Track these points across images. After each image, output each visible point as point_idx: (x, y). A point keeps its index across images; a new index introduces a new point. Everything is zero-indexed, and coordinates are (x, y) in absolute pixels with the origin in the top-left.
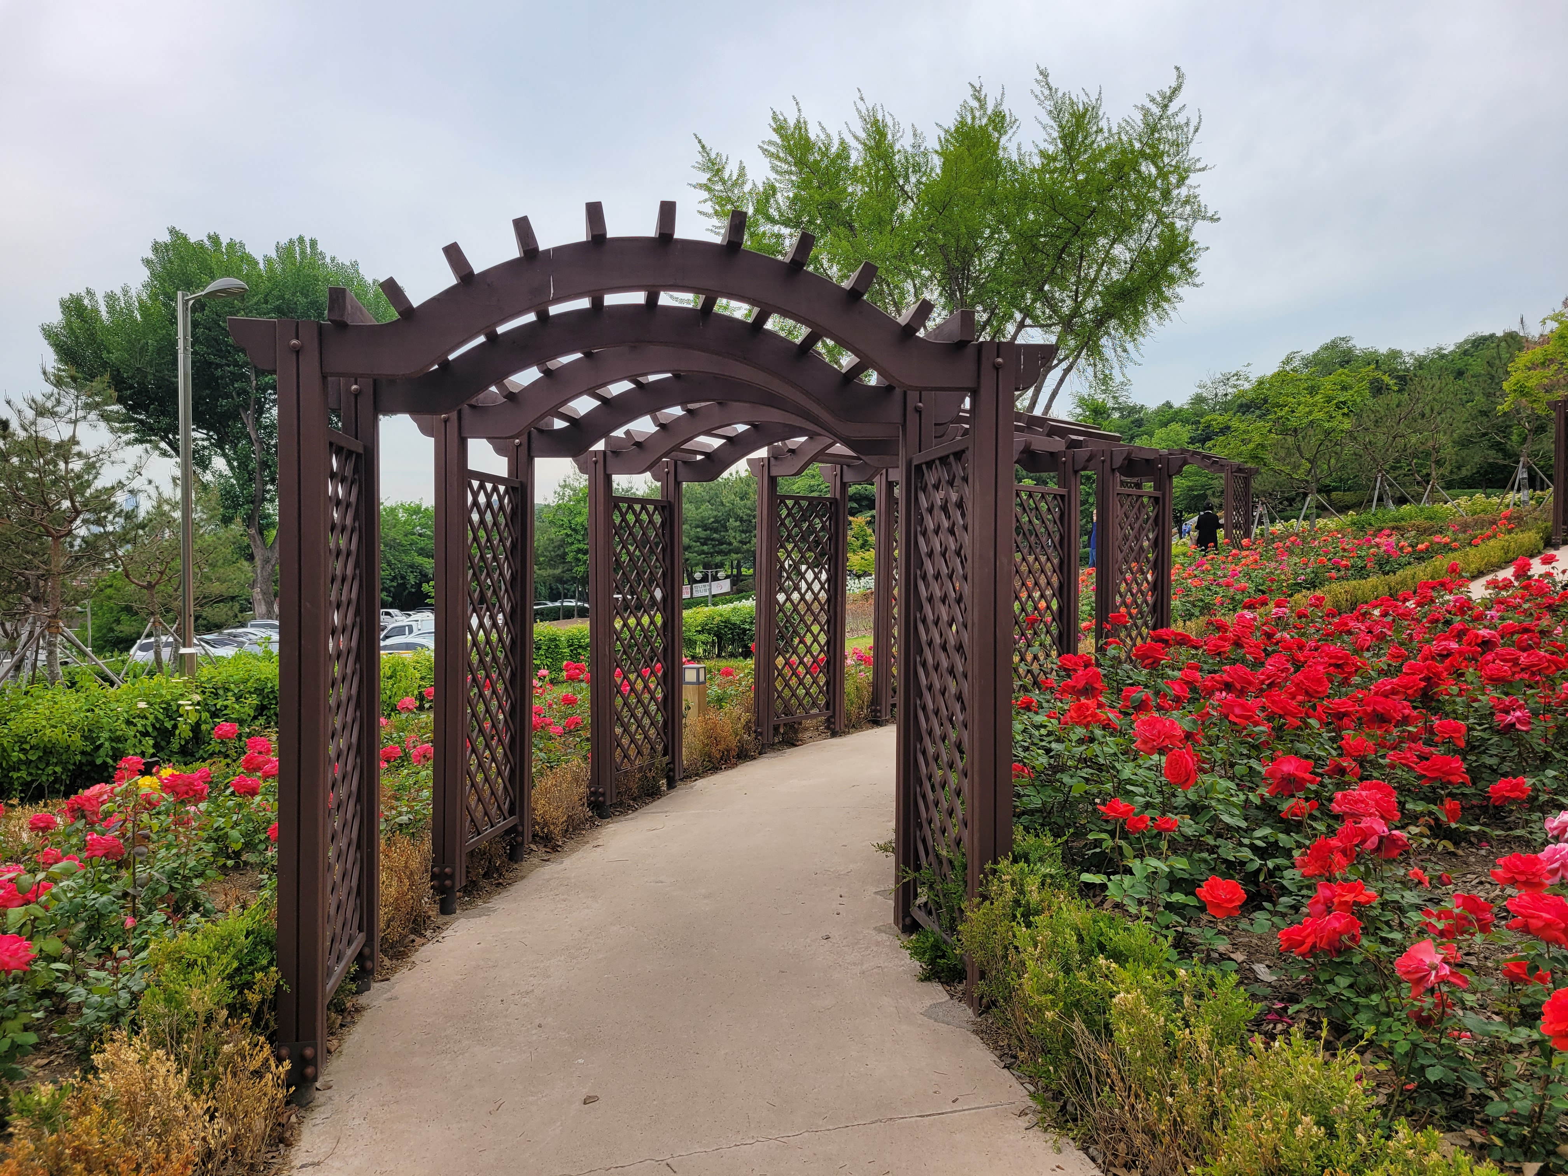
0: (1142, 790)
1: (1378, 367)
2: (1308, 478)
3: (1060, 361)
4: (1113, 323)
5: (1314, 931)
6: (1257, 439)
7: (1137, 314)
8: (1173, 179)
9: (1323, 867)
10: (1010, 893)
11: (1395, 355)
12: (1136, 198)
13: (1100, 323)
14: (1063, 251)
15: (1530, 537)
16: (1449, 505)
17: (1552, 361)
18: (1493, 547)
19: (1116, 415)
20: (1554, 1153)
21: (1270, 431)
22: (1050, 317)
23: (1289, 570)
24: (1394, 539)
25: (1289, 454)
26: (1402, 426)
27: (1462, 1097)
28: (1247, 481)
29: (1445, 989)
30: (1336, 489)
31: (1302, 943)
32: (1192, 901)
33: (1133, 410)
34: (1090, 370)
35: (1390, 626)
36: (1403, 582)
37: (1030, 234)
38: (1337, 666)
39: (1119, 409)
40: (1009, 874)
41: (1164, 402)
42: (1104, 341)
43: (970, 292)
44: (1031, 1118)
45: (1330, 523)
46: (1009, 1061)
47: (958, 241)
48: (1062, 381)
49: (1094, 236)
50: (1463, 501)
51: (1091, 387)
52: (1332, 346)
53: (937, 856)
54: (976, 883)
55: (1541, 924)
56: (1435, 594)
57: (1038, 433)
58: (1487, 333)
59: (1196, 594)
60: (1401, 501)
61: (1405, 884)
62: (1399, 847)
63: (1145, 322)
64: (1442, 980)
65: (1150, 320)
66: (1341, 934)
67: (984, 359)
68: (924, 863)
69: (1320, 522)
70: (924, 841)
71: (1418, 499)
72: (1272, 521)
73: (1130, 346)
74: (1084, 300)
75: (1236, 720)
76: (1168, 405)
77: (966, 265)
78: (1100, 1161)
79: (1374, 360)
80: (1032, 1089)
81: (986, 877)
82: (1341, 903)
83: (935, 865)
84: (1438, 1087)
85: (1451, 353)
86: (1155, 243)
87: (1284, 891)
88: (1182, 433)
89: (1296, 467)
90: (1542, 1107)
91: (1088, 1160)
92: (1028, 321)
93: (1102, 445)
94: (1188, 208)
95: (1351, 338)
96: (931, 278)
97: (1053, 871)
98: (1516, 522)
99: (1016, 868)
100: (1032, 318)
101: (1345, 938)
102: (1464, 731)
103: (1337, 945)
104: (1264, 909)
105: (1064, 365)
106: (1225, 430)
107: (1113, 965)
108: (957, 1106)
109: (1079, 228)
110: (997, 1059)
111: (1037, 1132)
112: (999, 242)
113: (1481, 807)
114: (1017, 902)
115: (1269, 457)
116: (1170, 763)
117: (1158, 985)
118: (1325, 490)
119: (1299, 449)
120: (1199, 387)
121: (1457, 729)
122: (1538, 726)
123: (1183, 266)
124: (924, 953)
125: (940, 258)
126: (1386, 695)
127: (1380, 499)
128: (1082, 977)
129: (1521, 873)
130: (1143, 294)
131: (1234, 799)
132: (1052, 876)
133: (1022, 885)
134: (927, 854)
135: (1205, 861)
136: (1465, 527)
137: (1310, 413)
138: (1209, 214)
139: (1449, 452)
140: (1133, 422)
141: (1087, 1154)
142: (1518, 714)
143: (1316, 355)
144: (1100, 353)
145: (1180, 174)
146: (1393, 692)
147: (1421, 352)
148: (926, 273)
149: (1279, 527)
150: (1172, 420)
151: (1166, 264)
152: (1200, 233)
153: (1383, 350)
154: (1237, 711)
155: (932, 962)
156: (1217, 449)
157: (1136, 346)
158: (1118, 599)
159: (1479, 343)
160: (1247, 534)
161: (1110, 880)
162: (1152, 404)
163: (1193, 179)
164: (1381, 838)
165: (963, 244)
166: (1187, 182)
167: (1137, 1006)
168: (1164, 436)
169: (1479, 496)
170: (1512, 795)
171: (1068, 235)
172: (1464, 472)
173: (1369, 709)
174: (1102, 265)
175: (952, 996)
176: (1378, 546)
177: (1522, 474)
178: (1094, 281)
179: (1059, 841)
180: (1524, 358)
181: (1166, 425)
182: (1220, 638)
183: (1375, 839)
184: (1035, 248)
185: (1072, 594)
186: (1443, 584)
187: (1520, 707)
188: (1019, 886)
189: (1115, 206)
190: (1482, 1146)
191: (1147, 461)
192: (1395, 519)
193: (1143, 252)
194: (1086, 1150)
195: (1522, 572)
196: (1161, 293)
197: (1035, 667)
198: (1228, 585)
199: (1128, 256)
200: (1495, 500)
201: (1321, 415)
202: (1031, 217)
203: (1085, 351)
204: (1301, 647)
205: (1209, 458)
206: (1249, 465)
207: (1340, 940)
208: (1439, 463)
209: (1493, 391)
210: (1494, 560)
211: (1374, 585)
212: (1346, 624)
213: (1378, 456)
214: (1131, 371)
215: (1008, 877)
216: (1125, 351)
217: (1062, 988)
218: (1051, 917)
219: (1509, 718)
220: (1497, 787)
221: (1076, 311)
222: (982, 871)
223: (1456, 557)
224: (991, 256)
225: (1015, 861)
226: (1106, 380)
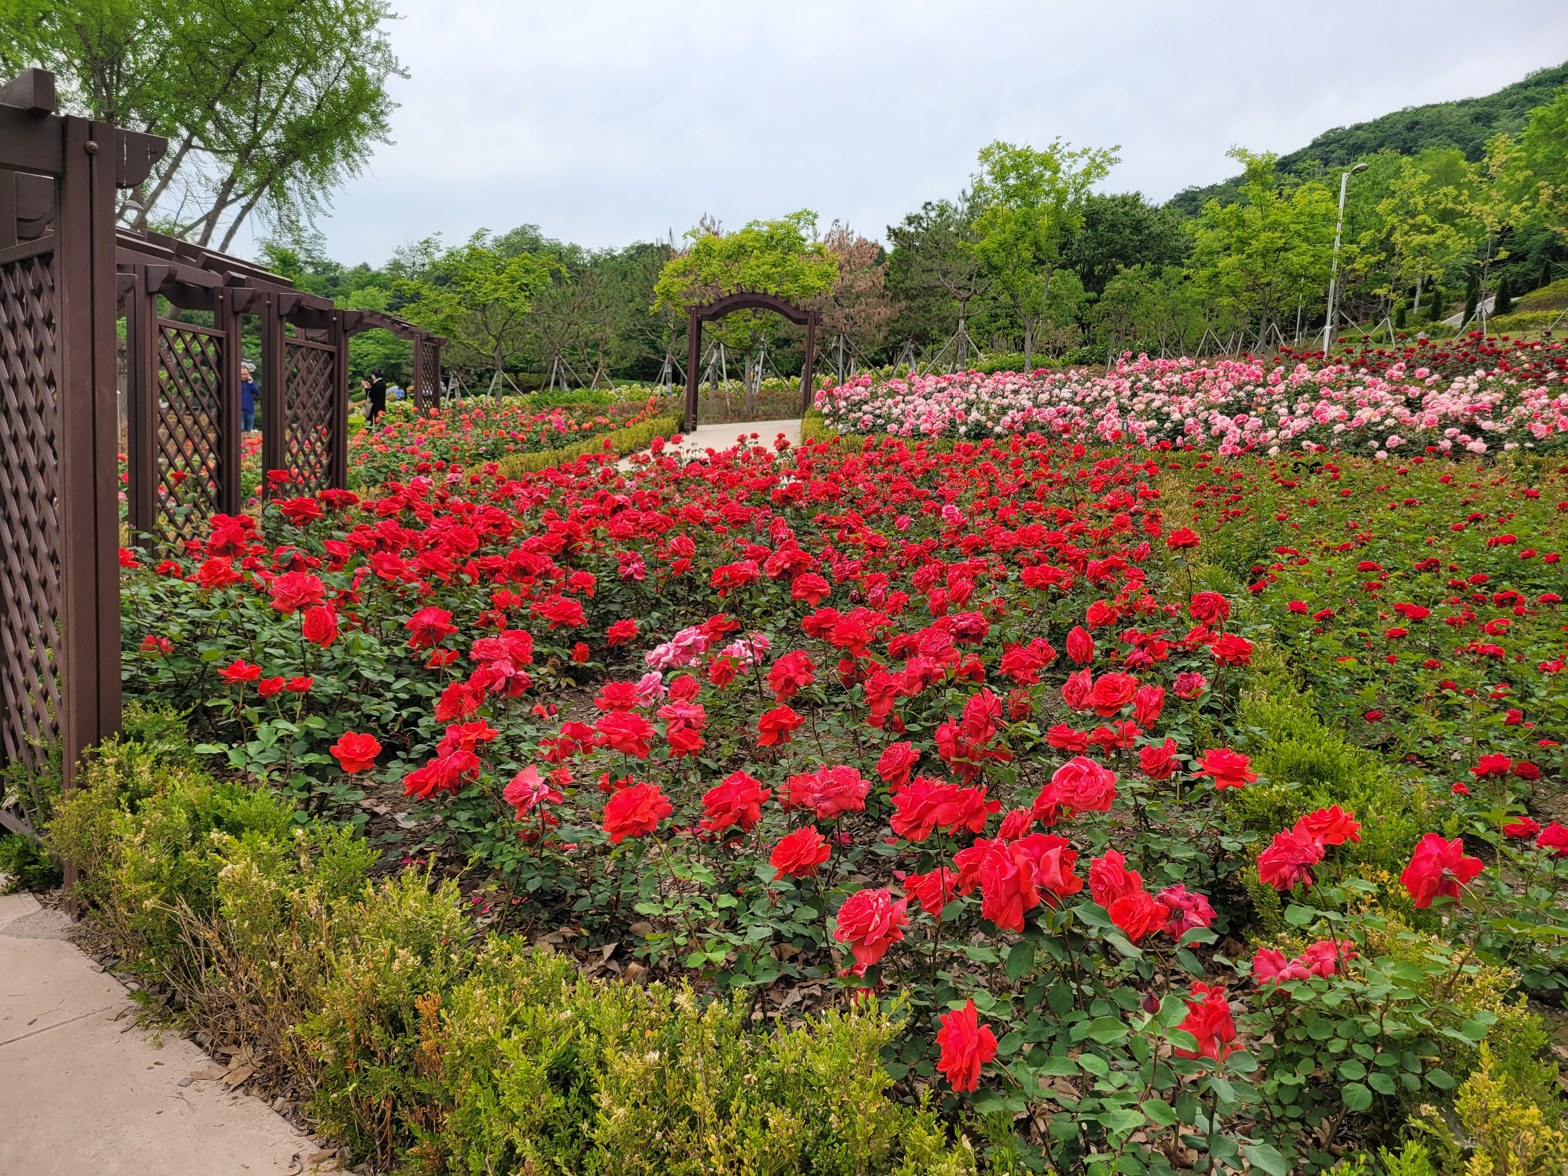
0: (282, 652)
1: (561, 259)
2: (495, 355)
3: (239, 197)
4: (298, 164)
5: (436, 772)
6: (448, 310)
7: (325, 160)
8: (362, 19)
9: (454, 711)
10: (113, 777)
11: (575, 250)
12: (321, 29)
13: (283, 162)
14: (236, 67)
15: (668, 422)
16: (613, 392)
17: (690, 272)
18: (641, 429)
19: (310, 270)
20: (628, 932)
21: (459, 303)
22: (224, 143)
23: (471, 441)
24: (563, 417)
25: (478, 331)
26: (576, 314)
27: (563, 901)
28: (436, 351)
29: (546, 807)
30: (523, 370)
31: (426, 784)
32: (325, 760)
33: (328, 267)
34: (274, 213)
35: (548, 492)
36: (570, 457)
37: (195, 38)
38: (495, 526)
39: (312, 264)
40: (113, 756)
41: (360, 263)
42: (289, 183)
43: (122, 93)
44: (131, 1018)
45: (517, 400)
46: (109, 962)
47: (102, 25)
48: (240, 219)
49: (275, 60)
50: (624, 388)
51: (274, 232)
52: (521, 233)
53: (30, 747)
54: (73, 772)
55: (620, 738)
56: (589, 466)
57: (191, 264)
58: (648, 242)
59: (380, 460)
60: (574, 385)
61: (528, 720)
62: (523, 686)
63: (334, 169)
64: (541, 799)
65: (339, 169)
66: (460, 771)
67: (70, 139)
68: (13, 758)
69: (506, 400)
70: (13, 733)
71: (588, 383)
72: (464, 395)
73: (319, 194)
74: (264, 130)
75: (384, 575)
76: (366, 267)
77: (116, 59)
78: (208, 1045)
79: (560, 254)
80: (135, 986)
81: (84, 762)
82: (466, 742)
83: (27, 758)
84: (539, 895)
85: (621, 255)
86: (344, 85)
87: (418, 739)
88: (380, 299)
89: (484, 343)
90: (618, 896)
91: (194, 1046)
92: (196, 141)
93: (269, 287)
94: (379, 55)
95: (538, 227)
96: (69, 63)
97: (173, 748)
98: (661, 409)
99: (124, 748)
100: (202, 138)
101: (464, 775)
102: (594, 582)
103: (457, 782)
104: (397, 757)
105: (244, 201)
106: (416, 297)
107: (227, 837)
108: (35, 1027)
109: (255, 46)
110: (95, 964)
111: (138, 1033)
112: (160, 41)
113: (607, 649)
114: (123, 787)
115: (458, 329)
116: (309, 621)
117: (274, 850)
118: (513, 370)
119: (486, 325)
120: (397, 252)
121: (588, 580)
122: (653, 576)
123: (373, 116)
124: (9, 862)
125: (76, 40)
126: (533, 551)
127: (557, 383)
128: (190, 857)
129: (617, 699)
130: (330, 137)
131: (378, 654)
132: (171, 753)
133: (131, 767)
134: (17, 747)
135: (349, 719)
136: (623, 411)
137: (496, 290)
138: (400, 68)
139: (614, 344)
140: (328, 280)
141: (194, 1041)
142: (636, 566)
143: (507, 238)
144: (284, 195)
145: (369, 15)
146: (540, 549)
147: (596, 251)
148: (60, 56)
149: (470, 401)
150: (369, 283)
151: (355, 111)
152: (391, 86)
153: (566, 243)
154: (386, 566)
155: (19, 871)
156: (407, 315)
157: (325, 195)
158: (288, 457)
159: (642, 250)
160: (436, 404)
161: (231, 748)
162: (349, 262)
163: (383, 24)
164: (508, 680)
165: (108, 29)
166: (377, 26)
167: (246, 876)
168: (361, 299)
169: (636, 385)
170: (625, 635)
171: (243, 50)
172: (626, 364)
173: (513, 563)
174: (284, 96)
175: (45, 906)
176: (550, 422)
177: (667, 369)
178: (275, 112)
179: (183, 714)
180: (670, 266)
181: (362, 287)
182: (392, 500)
183: (502, 680)
184: (202, 57)
185: (233, 450)
186: (597, 458)
187: (639, 560)
188: (125, 768)
189: (297, 31)
190: (573, 939)
191: (321, 312)
192: (568, 400)
193: (331, 94)
194: (192, 1037)
195: (657, 451)
196: (351, 142)
197: (187, 530)
198: (413, 452)
199: (314, 92)
200: (648, 390)
201: (505, 295)
202: (199, 19)
203: (267, 189)
204: (470, 510)
205: (399, 323)
206: (439, 336)
207: (460, 777)
208: (606, 353)
209: (648, 295)
210: (642, 441)
211: (546, 457)
212: (511, 490)
213: (555, 341)
214: (319, 220)
215: (111, 760)
216: (313, 198)
217: (166, 872)
218: (165, 797)
219: (629, 570)
220: (613, 629)
221: (255, 140)
222: (80, 757)
223: (612, 436)
224: (149, 55)
225: (125, 739)
226: (292, 227)
